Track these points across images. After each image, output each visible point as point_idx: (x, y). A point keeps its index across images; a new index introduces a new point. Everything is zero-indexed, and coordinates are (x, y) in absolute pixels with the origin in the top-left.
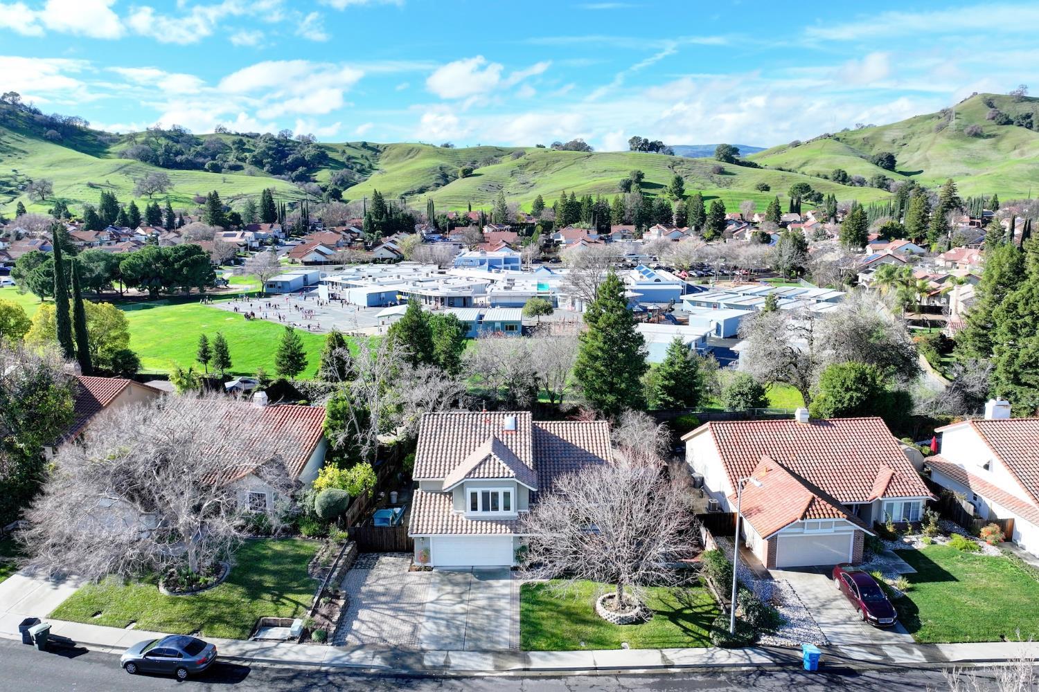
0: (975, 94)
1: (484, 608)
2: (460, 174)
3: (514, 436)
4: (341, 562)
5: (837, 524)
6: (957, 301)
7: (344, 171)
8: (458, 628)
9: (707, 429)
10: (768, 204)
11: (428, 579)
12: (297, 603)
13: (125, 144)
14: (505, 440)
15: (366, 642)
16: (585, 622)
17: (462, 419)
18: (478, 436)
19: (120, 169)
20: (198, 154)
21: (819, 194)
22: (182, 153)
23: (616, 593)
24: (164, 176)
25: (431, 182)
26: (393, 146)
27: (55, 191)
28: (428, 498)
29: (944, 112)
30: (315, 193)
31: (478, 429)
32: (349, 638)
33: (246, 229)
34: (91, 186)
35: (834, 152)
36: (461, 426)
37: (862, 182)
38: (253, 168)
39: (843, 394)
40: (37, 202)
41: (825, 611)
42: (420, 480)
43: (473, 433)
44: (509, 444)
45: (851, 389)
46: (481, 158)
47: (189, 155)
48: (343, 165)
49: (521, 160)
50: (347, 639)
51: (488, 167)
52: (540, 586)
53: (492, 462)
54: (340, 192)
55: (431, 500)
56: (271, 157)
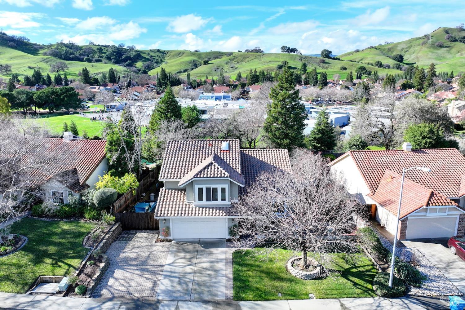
0: (440, 27)
1: (206, 269)
2: (203, 63)
3: (228, 154)
4: (107, 236)
5: (450, 209)
6: (454, 108)
7: (148, 63)
8: (186, 283)
9: (348, 155)
10: (346, 76)
11: (168, 248)
12: (70, 266)
13: (47, 50)
14: (222, 156)
15: (116, 295)
16: (281, 279)
17: (194, 144)
18: (204, 154)
19: (44, 60)
20: (81, 54)
21: (370, 71)
22: (74, 54)
23: (302, 257)
24: (64, 63)
25: (189, 67)
26: (171, 51)
27: (13, 70)
28: (170, 193)
29: (426, 36)
30: (135, 72)
31: (204, 150)
32: (104, 292)
33: (101, 86)
34: (30, 68)
35: (375, 55)
36: (193, 148)
37: (389, 67)
38: (106, 61)
39: (421, 140)
40: (4, 75)
41: (450, 270)
42: (164, 181)
43: (201, 152)
44: (225, 158)
45: (426, 137)
46: (213, 56)
47: (77, 54)
48: (148, 60)
49: (231, 57)
50: (102, 292)
51: (215, 60)
52: (247, 253)
53: (213, 167)
54: (147, 72)
55: (171, 195)
56: (115, 56)
